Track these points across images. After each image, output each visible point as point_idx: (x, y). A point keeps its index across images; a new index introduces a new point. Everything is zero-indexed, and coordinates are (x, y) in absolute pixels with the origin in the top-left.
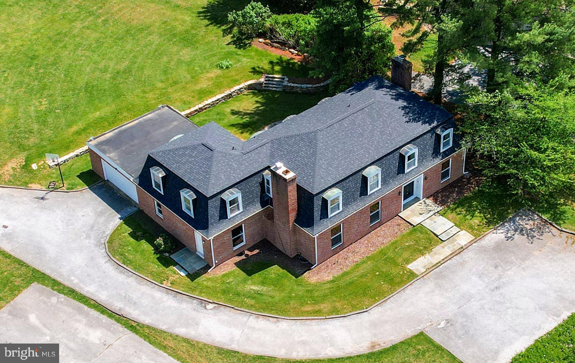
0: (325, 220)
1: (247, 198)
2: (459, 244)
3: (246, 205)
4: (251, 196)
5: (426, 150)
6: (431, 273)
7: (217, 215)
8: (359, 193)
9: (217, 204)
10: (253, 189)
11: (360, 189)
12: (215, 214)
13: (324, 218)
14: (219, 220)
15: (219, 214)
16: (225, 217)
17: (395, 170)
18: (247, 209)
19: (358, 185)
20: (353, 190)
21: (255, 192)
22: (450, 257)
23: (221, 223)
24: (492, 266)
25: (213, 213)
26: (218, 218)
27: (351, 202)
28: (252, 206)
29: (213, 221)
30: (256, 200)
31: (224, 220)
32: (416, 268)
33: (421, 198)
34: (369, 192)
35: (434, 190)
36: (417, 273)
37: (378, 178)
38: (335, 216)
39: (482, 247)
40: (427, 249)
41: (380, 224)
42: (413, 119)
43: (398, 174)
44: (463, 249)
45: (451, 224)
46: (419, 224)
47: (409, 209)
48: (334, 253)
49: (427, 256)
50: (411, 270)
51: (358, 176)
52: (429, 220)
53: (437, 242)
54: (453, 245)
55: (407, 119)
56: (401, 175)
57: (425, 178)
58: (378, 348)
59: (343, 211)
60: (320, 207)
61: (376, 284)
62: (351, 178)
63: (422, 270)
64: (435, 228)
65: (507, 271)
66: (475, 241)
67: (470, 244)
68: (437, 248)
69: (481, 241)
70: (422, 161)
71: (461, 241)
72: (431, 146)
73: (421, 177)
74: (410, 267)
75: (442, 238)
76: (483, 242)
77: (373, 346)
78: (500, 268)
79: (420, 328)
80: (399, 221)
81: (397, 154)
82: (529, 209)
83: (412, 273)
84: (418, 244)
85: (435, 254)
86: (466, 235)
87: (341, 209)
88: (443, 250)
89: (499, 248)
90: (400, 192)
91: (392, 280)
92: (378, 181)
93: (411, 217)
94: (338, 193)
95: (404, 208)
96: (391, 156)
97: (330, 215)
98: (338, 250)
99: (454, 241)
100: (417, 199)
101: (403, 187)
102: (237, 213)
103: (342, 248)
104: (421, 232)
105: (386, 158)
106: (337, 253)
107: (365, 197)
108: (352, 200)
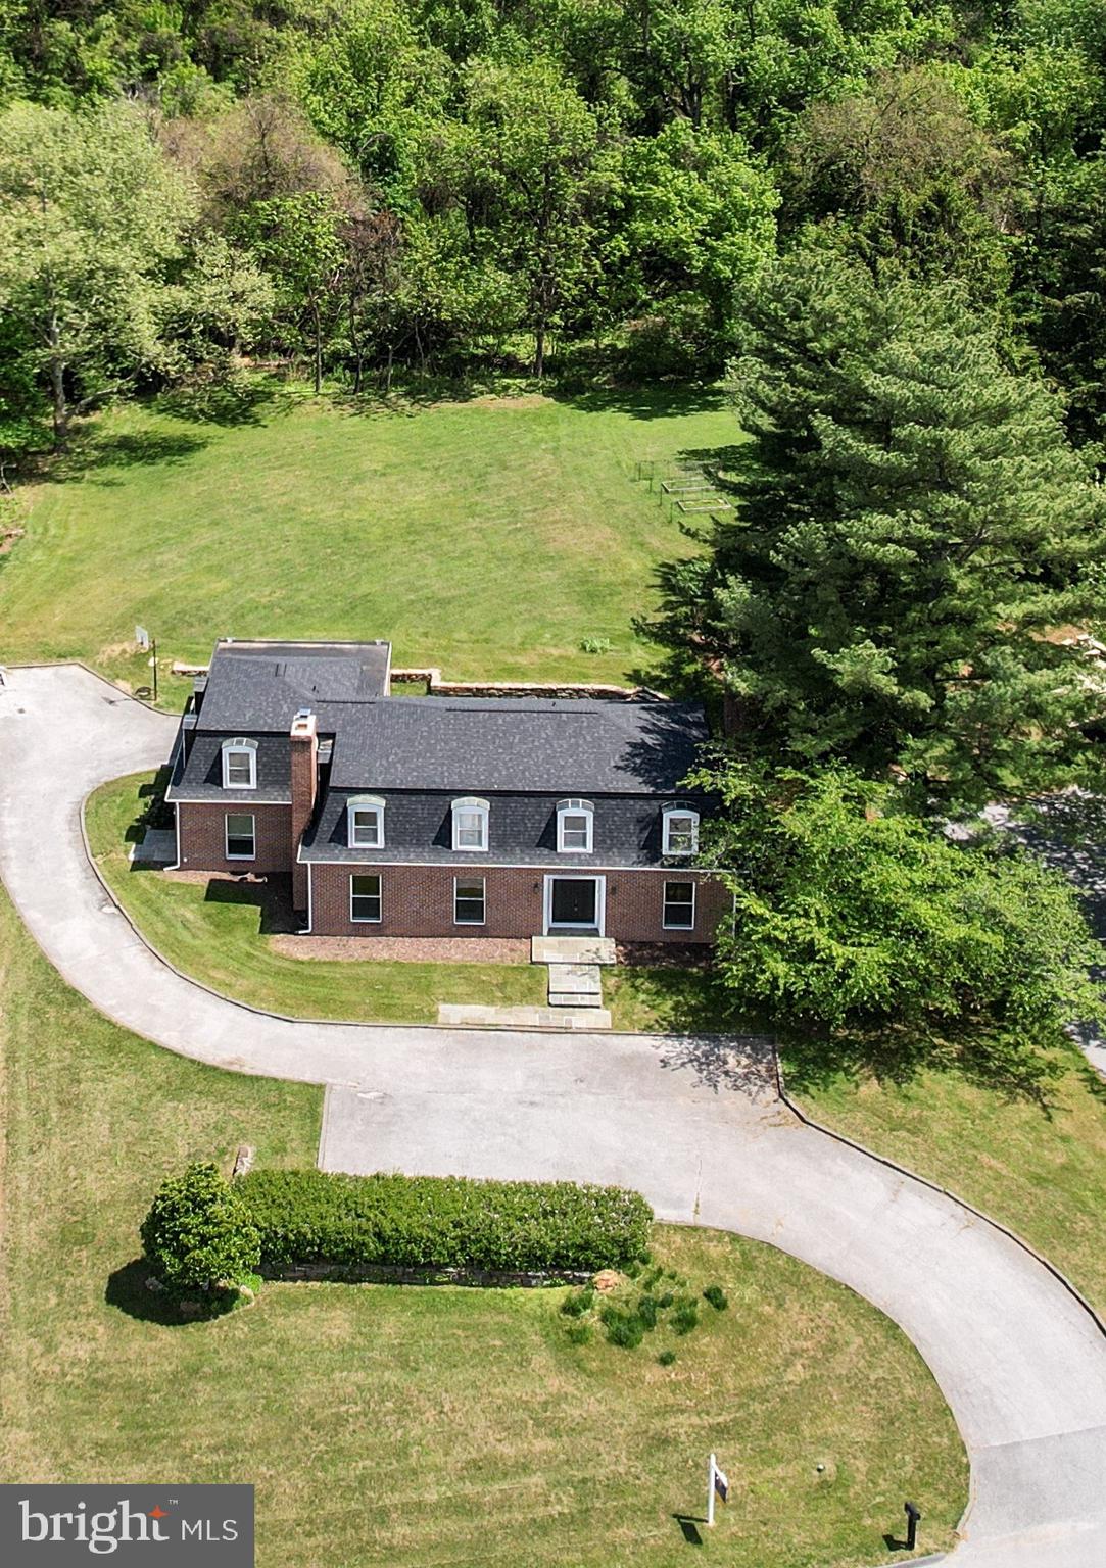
0: (340, 848)
2: (570, 1021)
3: (266, 782)
4: (284, 771)
5: (625, 831)
6: (464, 1032)
7: (204, 770)
8: (433, 835)
9: (211, 751)
11: (438, 828)
12: (201, 766)
13: (339, 843)
14: (206, 781)
15: (208, 770)
16: (218, 781)
17: (536, 834)
18: (267, 789)
19: (436, 819)
20: (422, 823)
22: (525, 1029)
23: (206, 788)
24: (576, 1076)
25: (198, 762)
27: (411, 845)
28: (277, 789)
29: (192, 776)
31: (215, 787)
32: (450, 1012)
33: (602, 932)
34: (456, 846)
35: (641, 933)
36: (441, 1018)
37: (480, 825)
38: (364, 850)
39: (604, 1045)
40: (508, 1000)
41: (483, 933)
42: (634, 769)
43: (538, 846)
44: (566, 1031)
45: (597, 988)
46: (547, 964)
47: (561, 938)
48: (359, 931)
49: (492, 1009)
50: (437, 1011)
51: (440, 801)
52: (570, 967)
53: (539, 1001)
54: (557, 1018)
55: (622, 764)
56: (546, 852)
57: (612, 891)
58: (235, 1068)
59: (384, 850)
60: (336, 817)
61: (355, 998)
62: (423, 798)
63: (455, 1020)
64: (561, 980)
65: (590, 1093)
66: (603, 1032)
67: (590, 1032)
68: (527, 1008)
69: (614, 1038)
70: (610, 849)
71: (580, 1020)
72: (642, 830)
73: (601, 883)
74: (443, 1008)
75: (553, 999)
76: (615, 1041)
77: (231, 1063)
78: (583, 1085)
79: (330, 1080)
80: (521, 946)
81: (547, 804)
82: (772, 1043)
83: (433, 1015)
84: (501, 987)
85: (509, 1013)
86: (603, 1017)
87: (381, 844)
88: (530, 1015)
89: (628, 1062)
90: (538, 887)
91: (389, 1006)
92: (480, 832)
93: (546, 947)
94: (376, 804)
95: (552, 932)
96: (533, 800)
97: (353, 844)
98: (368, 930)
99: (568, 1014)
100: (595, 933)
101: (548, 880)
102: (244, 786)
103: (378, 931)
104: (532, 976)
105: (519, 800)
106: (365, 936)
107: (446, 850)
108: (413, 842)
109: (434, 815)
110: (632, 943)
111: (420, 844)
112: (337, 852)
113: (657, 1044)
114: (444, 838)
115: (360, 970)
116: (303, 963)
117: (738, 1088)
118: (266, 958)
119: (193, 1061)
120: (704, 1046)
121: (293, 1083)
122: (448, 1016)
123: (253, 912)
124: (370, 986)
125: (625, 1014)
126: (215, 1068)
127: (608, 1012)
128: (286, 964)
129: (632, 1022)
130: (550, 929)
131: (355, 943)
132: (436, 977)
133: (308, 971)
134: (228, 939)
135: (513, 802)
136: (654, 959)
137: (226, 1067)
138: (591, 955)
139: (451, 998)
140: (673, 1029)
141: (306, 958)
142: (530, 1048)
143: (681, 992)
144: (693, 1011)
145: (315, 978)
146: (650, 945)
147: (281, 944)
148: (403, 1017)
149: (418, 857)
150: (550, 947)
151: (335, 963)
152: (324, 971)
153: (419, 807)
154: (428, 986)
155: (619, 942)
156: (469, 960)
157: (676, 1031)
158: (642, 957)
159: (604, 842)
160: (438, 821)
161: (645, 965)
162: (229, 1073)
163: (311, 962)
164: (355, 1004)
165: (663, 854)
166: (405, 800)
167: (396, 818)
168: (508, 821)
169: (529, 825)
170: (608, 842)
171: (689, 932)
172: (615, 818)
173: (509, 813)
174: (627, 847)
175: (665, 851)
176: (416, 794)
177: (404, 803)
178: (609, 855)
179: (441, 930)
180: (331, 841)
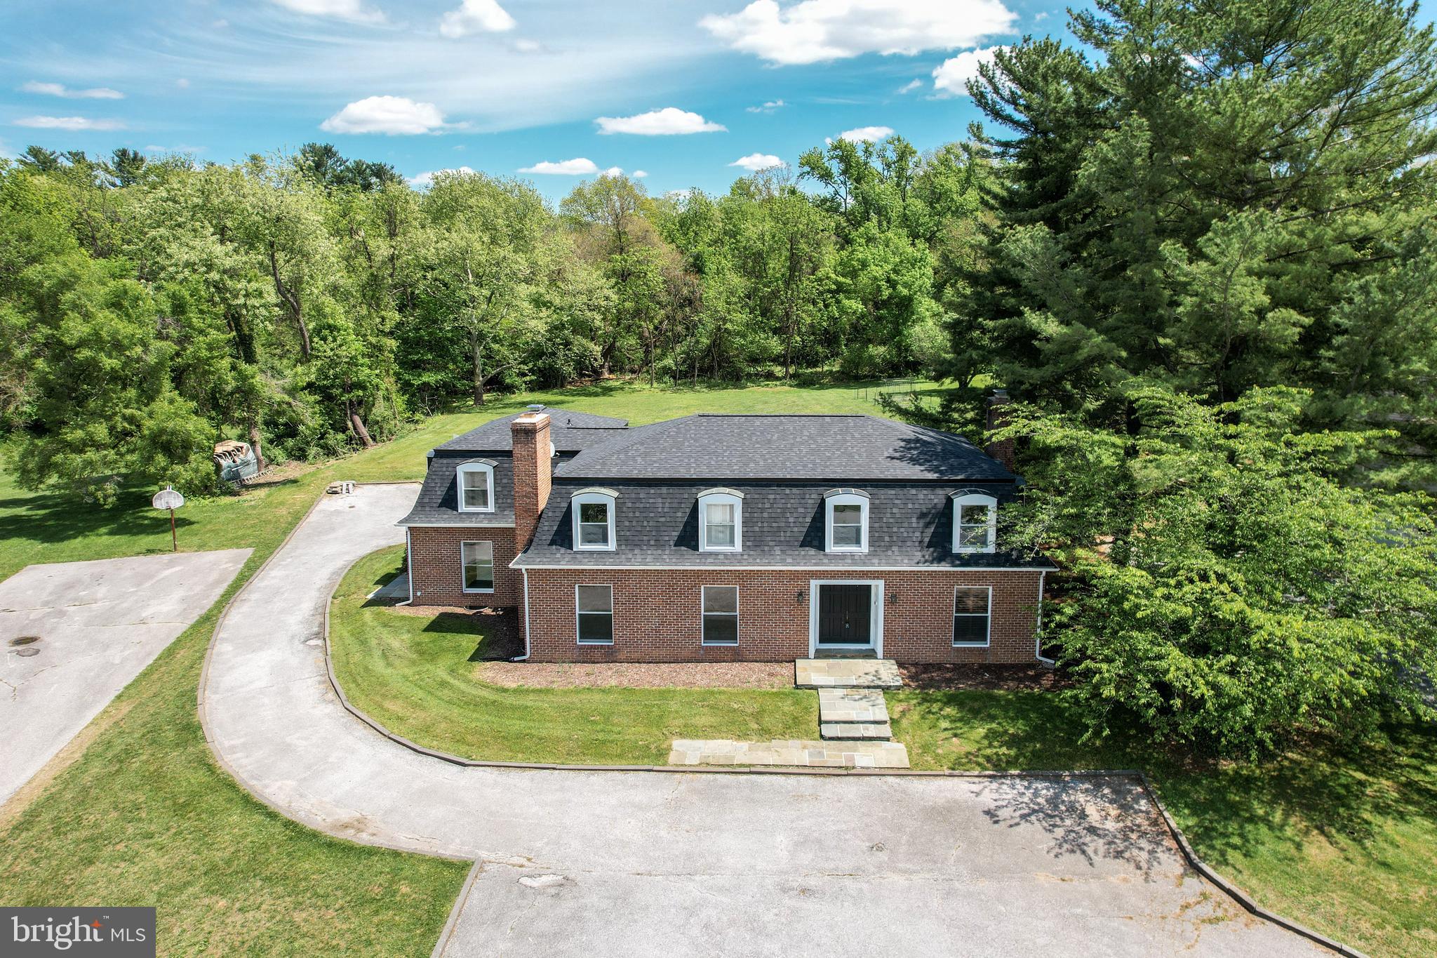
0: (563, 550)
2: (852, 759)
3: (504, 505)
5: (906, 525)
6: (704, 776)
8: (677, 534)
9: (445, 473)
11: (682, 526)
12: (437, 489)
13: (561, 546)
14: (441, 506)
15: (442, 493)
16: (453, 505)
17: (800, 531)
18: (504, 513)
19: (679, 514)
20: (663, 519)
22: (790, 770)
23: (440, 512)
24: (870, 840)
25: (433, 485)
26: (439, 501)
27: (648, 545)
29: (426, 500)
31: (450, 511)
32: (687, 750)
33: (880, 653)
34: (704, 547)
35: (928, 654)
36: (672, 758)
37: (732, 520)
38: (591, 553)
39: (904, 792)
40: (766, 733)
41: (737, 657)
42: (912, 459)
43: (803, 545)
44: (847, 772)
45: (884, 716)
46: (815, 688)
47: (831, 661)
48: (586, 657)
49: (744, 745)
50: (669, 749)
51: (685, 493)
52: (845, 691)
53: (808, 734)
54: (833, 755)
55: (897, 455)
56: (812, 552)
57: (892, 600)
58: (348, 835)
59: (617, 553)
60: (559, 515)
61: (560, 732)
62: (664, 490)
63: (692, 760)
64: (834, 707)
65: (895, 870)
66: (900, 773)
67: (881, 773)
68: (790, 742)
69: (916, 781)
70: (889, 547)
71: (865, 757)
72: (927, 525)
73: (879, 589)
74: (677, 743)
75: (828, 731)
76: (919, 787)
77: (346, 826)
78: (883, 856)
79: (484, 855)
80: (784, 670)
81: (812, 496)
82: (1139, 781)
83: (662, 754)
84: (758, 716)
85: (768, 749)
86: (895, 753)
87: (612, 546)
88: (796, 751)
89: (942, 814)
90: (802, 596)
91: (604, 742)
92: (732, 528)
93: (812, 671)
94: (607, 496)
95: (820, 654)
96: (795, 490)
97: (579, 546)
98: (597, 654)
99: (849, 749)
100: (871, 654)
101: (815, 585)
102: (481, 509)
103: (610, 657)
104: (796, 703)
105: (779, 490)
106: (594, 662)
107: (691, 552)
108: (652, 543)
109: (676, 510)
110: (916, 665)
111: (659, 544)
112: (558, 555)
113: (976, 788)
114: (688, 538)
115: (575, 699)
116: (505, 690)
117: (1119, 855)
118: (463, 686)
119: (289, 824)
120: (1045, 790)
121: (423, 859)
122: (683, 754)
123: (471, 642)
124: (585, 718)
125: (925, 748)
126: (314, 835)
127: (902, 746)
128: (485, 693)
129: (937, 758)
130: (817, 651)
131: (579, 670)
132: (673, 705)
133: (510, 700)
134: (428, 666)
135: (772, 494)
136: (949, 682)
137: (330, 833)
138: (870, 678)
139: (689, 732)
140: (996, 766)
141: (514, 685)
142: (799, 798)
143: (992, 718)
144: (1014, 741)
145: (514, 708)
146: (939, 667)
147: (489, 672)
148: (620, 756)
149: (656, 559)
150: (818, 670)
151: (547, 691)
152: (529, 701)
153: (657, 499)
154: (661, 717)
155: (901, 665)
156: (716, 685)
157: (999, 769)
158: (932, 679)
159: (881, 539)
160: (682, 516)
161: (938, 688)
162: (331, 845)
163: (517, 691)
164: (558, 740)
165: (954, 551)
166: (642, 492)
167: (631, 515)
168: (765, 515)
169: (791, 520)
170: (887, 539)
171: (984, 650)
172: (895, 510)
173: (767, 505)
174: (909, 544)
175: (957, 548)
176: (656, 485)
177: (642, 496)
178: (890, 553)
179: (685, 653)
180: (552, 543)
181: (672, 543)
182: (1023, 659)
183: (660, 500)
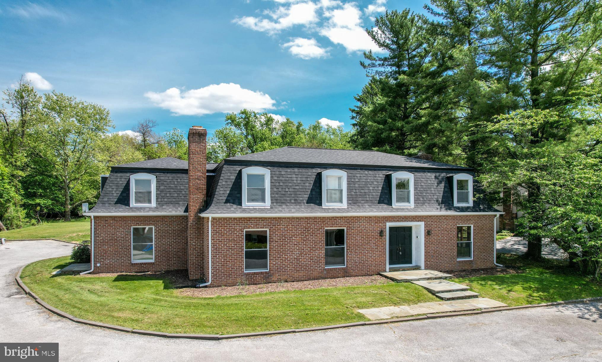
0: (235, 206)
1: (168, 195)
3: (163, 202)
4: (176, 195)
5: (429, 192)
7: (115, 195)
8: (307, 196)
9: (121, 182)
10: (182, 188)
11: (309, 191)
12: (114, 192)
13: (233, 203)
14: (117, 203)
15: (119, 195)
16: (126, 202)
17: (376, 194)
18: (164, 207)
19: (307, 184)
20: (297, 187)
21: (183, 193)
23: (116, 207)
25: (111, 190)
26: (116, 200)
27: (291, 203)
28: (172, 207)
29: (106, 199)
30: (181, 203)
31: (124, 206)
32: (373, 313)
33: (423, 266)
34: (325, 204)
35: (445, 265)
36: (370, 318)
37: (341, 186)
38: (255, 208)
41: (346, 274)
43: (379, 202)
48: (252, 280)
50: (361, 313)
51: (312, 171)
56: (385, 206)
59: (271, 208)
60: (230, 184)
62: (296, 170)
70: (423, 204)
72: (439, 191)
80: (378, 278)
81: (379, 175)
87: (268, 204)
90: (382, 233)
92: (341, 191)
93: (397, 275)
95: (391, 270)
96: (370, 172)
97: (246, 203)
98: (258, 278)
101: (387, 227)
102: (147, 205)
103: (267, 279)
105: (362, 172)
106: (256, 284)
107: (317, 206)
108: (293, 201)
111: (297, 202)
112: (232, 209)
114: (315, 199)
122: (374, 316)
130: (390, 268)
135: (358, 174)
138: (431, 275)
146: (453, 272)
150: (400, 275)
158: (459, 275)
159: (418, 199)
160: (309, 185)
165: (455, 206)
166: (283, 171)
167: (278, 184)
168: (357, 185)
169: (371, 188)
170: (421, 199)
171: (471, 261)
172: (422, 184)
173: (357, 180)
174: (433, 202)
175: (456, 204)
176: (291, 167)
177: (283, 173)
178: (425, 207)
179: (315, 274)
180: (227, 201)
181: (305, 201)
182: (489, 265)
183: (294, 176)
